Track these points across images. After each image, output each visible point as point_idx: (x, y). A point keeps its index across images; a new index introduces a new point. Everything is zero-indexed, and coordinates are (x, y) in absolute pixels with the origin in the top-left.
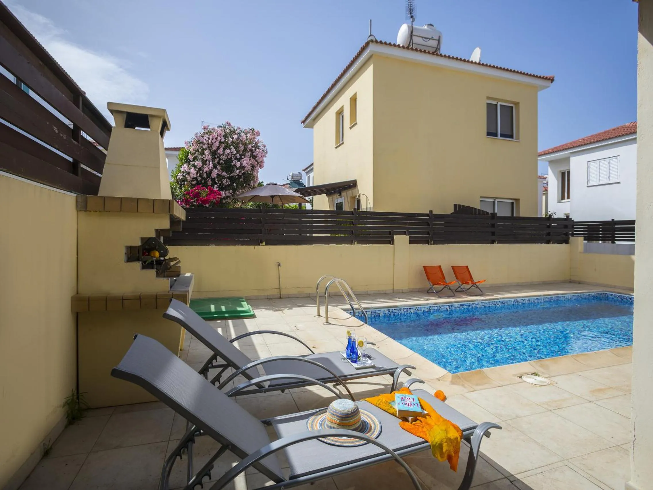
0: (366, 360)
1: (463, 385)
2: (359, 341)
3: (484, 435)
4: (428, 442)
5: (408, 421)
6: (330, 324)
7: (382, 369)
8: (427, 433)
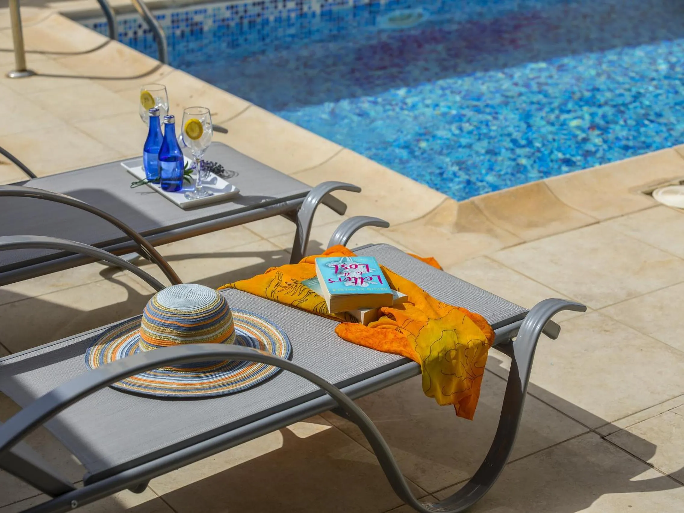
0: (209, 179)
1: (490, 231)
2: (187, 121)
3: (542, 334)
4: (412, 360)
5: (356, 320)
6: (32, 74)
7: (263, 201)
8: (411, 340)
